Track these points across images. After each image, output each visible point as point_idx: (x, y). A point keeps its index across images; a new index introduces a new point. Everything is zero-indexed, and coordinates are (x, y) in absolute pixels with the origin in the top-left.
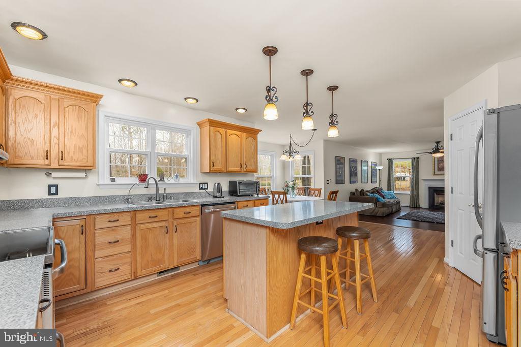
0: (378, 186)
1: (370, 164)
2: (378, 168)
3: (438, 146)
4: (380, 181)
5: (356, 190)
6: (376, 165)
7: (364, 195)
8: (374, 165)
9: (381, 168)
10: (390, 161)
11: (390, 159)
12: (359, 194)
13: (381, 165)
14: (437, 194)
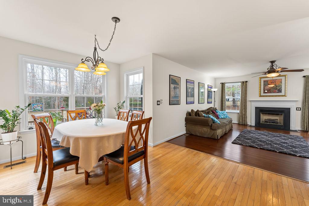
0: (213, 107)
1: (206, 87)
2: (213, 90)
3: (272, 66)
4: (215, 101)
5: (192, 110)
6: (212, 88)
7: (199, 116)
8: (210, 87)
9: (216, 90)
10: (223, 84)
11: (223, 83)
12: (194, 114)
13: (215, 88)
14: (262, 114)
